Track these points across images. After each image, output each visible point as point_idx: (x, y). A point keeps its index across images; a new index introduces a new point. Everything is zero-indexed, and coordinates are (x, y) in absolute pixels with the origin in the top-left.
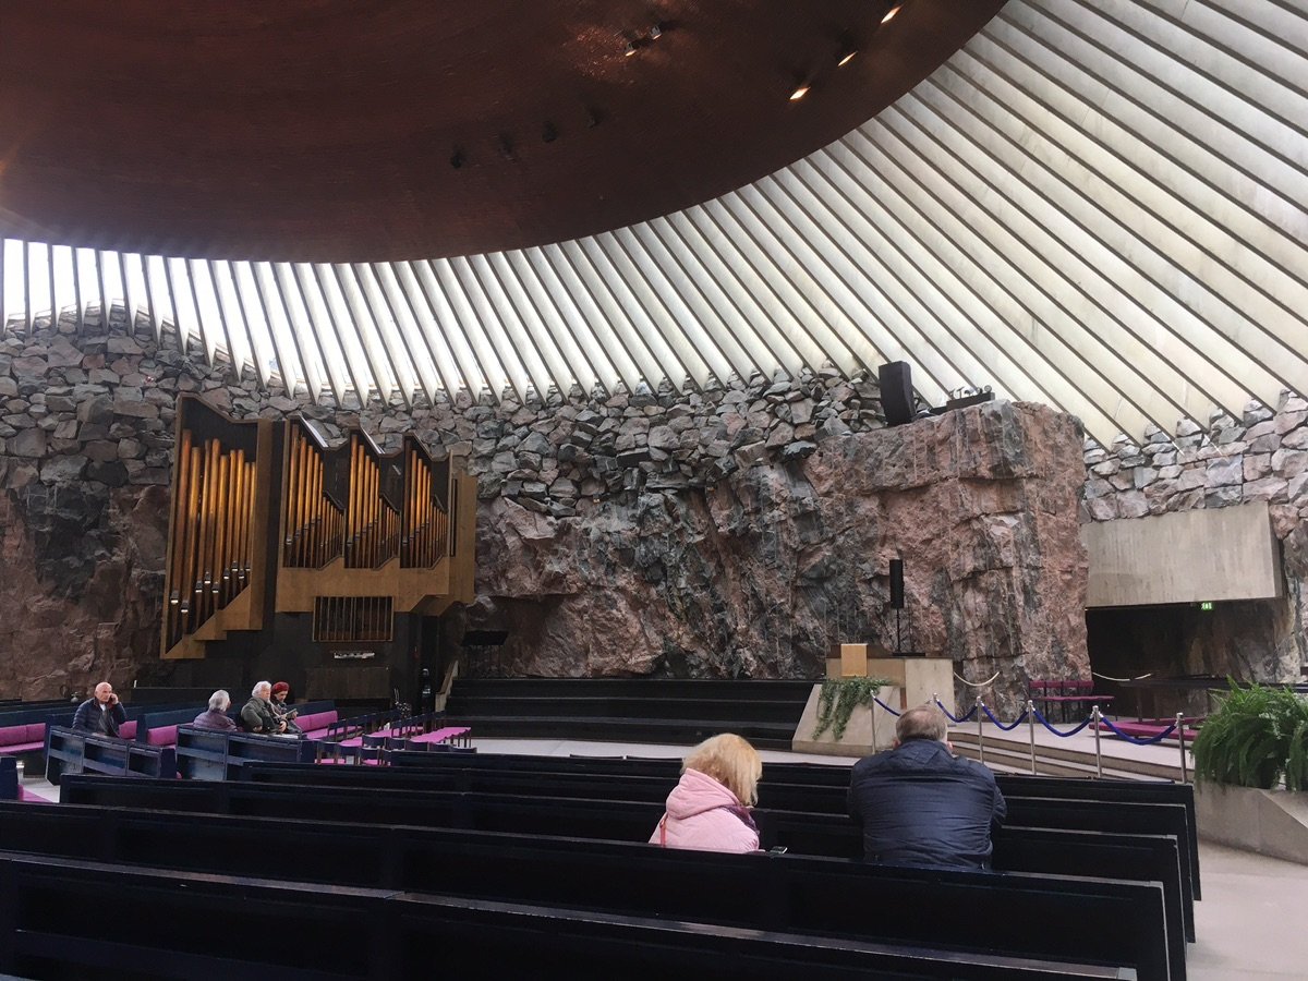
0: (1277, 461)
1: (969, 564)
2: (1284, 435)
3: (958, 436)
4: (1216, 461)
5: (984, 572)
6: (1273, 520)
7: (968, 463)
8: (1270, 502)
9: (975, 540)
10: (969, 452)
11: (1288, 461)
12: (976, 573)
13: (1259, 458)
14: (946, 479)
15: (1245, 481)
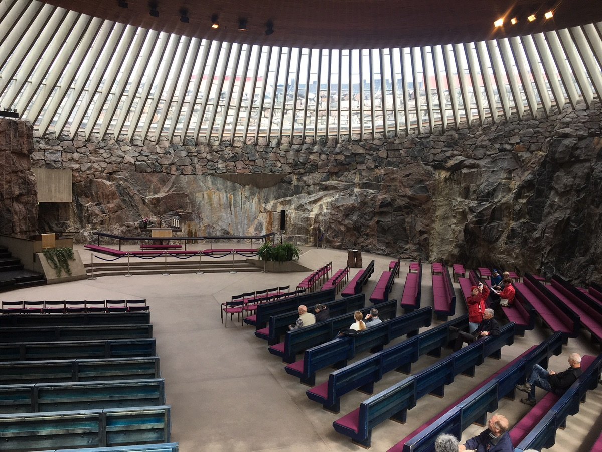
0: (76, 156)
1: (17, 192)
2: (77, 148)
3: (12, 133)
4: (50, 151)
5: (24, 195)
6: (73, 176)
7: (17, 146)
8: (73, 170)
9: (20, 181)
10: (18, 141)
11: (81, 158)
12: (20, 195)
13: (68, 154)
14: (3, 150)
15: (62, 161)
